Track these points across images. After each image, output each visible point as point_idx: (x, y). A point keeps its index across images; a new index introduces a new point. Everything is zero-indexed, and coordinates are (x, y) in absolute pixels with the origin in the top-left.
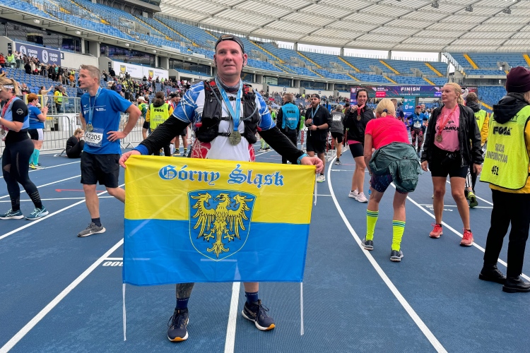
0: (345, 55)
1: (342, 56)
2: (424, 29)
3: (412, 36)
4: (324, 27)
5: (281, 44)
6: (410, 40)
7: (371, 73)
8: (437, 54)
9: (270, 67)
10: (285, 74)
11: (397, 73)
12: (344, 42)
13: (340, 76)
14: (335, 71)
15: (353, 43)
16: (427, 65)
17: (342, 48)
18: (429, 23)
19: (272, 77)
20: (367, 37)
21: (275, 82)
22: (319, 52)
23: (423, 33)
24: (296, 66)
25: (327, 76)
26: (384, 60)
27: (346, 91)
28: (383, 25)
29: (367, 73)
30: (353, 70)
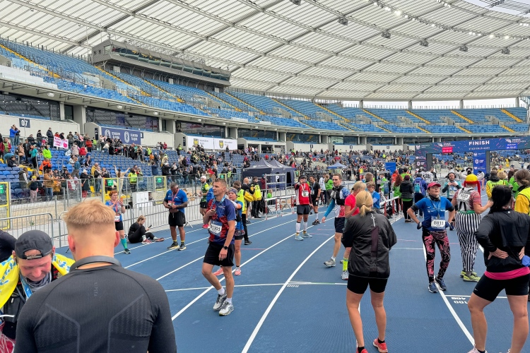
0: (413, 108)
1: (410, 110)
2: (497, 75)
3: (484, 84)
4: (389, 83)
5: (346, 104)
6: (483, 88)
8: (514, 99)
9: (336, 127)
10: (350, 132)
11: (472, 122)
12: (411, 96)
13: (410, 130)
14: (403, 125)
15: (421, 96)
16: (504, 111)
17: (410, 101)
18: (501, 70)
19: (337, 136)
20: (435, 89)
21: (341, 141)
22: (385, 108)
23: (495, 80)
24: (362, 123)
25: (395, 130)
26: (455, 110)
27: (416, 143)
28: (451, 76)
29: (438, 124)
30: (423, 122)
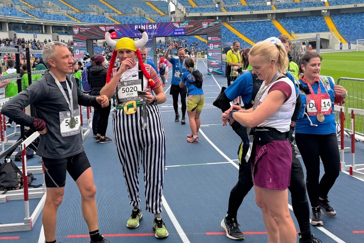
7: (92, 14)
11: (120, 13)
13: (59, 17)
14: (50, 11)
16: (149, 4)
27: (66, 33)
29: (87, 13)
30: (72, 10)
